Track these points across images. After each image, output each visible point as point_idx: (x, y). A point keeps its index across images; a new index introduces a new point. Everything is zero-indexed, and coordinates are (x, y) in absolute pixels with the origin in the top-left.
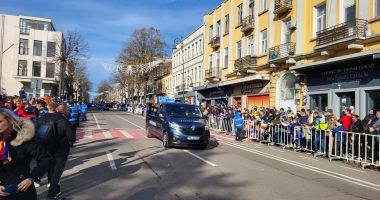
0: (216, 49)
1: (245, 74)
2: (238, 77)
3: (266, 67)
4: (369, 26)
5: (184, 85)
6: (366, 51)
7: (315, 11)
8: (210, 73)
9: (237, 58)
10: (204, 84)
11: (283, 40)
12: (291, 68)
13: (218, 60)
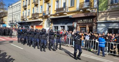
0: (25, 9)
1: (35, 18)
2: (33, 19)
3: (42, 17)
4: (69, 9)
5: (12, 21)
6: (68, 15)
7: (56, 2)
8: (23, 17)
9: (32, 13)
10: (20, 21)
11: (47, 9)
12: (49, 18)
13: (26, 13)
